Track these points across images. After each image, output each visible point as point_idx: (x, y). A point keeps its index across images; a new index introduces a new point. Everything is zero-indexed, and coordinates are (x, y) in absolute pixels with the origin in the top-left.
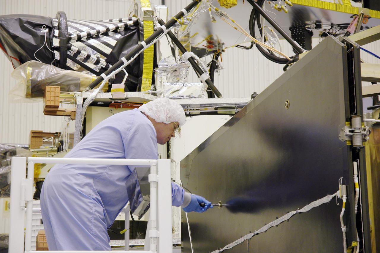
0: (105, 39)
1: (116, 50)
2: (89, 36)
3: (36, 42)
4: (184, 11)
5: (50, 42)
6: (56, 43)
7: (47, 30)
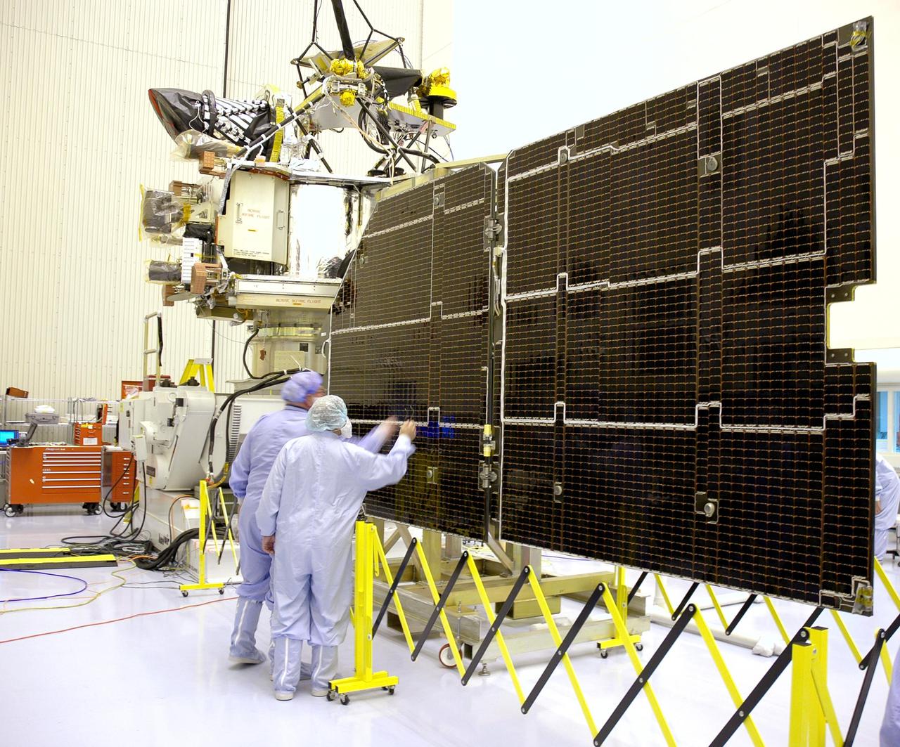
0: (244, 116)
1: (251, 126)
2: (232, 113)
3: (191, 114)
5: (202, 115)
6: (207, 116)
7: (199, 104)
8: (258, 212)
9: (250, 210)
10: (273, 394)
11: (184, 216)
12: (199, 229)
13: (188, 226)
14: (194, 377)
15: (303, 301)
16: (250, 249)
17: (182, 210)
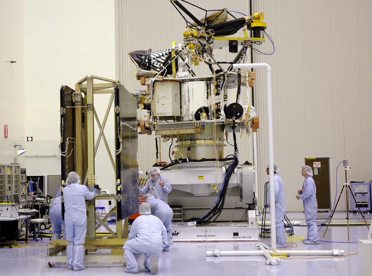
0: (162, 57)
1: (165, 61)
2: (157, 57)
3: (141, 61)
4: (182, 50)
5: (145, 61)
6: (147, 61)
7: (144, 57)
8: (165, 97)
9: (162, 97)
10: (177, 168)
11: (143, 101)
12: (147, 106)
13: (144, 104)
14: (156, 163)
15: (180, 131)
16: (163, 112)
17: (141, 99)
